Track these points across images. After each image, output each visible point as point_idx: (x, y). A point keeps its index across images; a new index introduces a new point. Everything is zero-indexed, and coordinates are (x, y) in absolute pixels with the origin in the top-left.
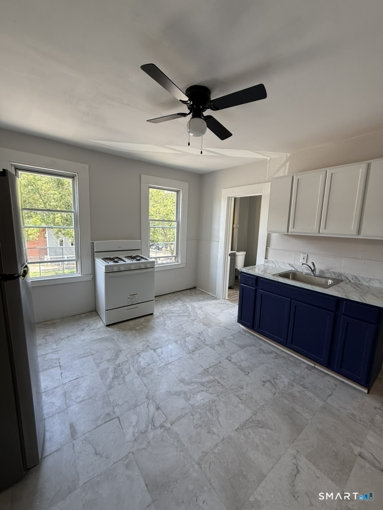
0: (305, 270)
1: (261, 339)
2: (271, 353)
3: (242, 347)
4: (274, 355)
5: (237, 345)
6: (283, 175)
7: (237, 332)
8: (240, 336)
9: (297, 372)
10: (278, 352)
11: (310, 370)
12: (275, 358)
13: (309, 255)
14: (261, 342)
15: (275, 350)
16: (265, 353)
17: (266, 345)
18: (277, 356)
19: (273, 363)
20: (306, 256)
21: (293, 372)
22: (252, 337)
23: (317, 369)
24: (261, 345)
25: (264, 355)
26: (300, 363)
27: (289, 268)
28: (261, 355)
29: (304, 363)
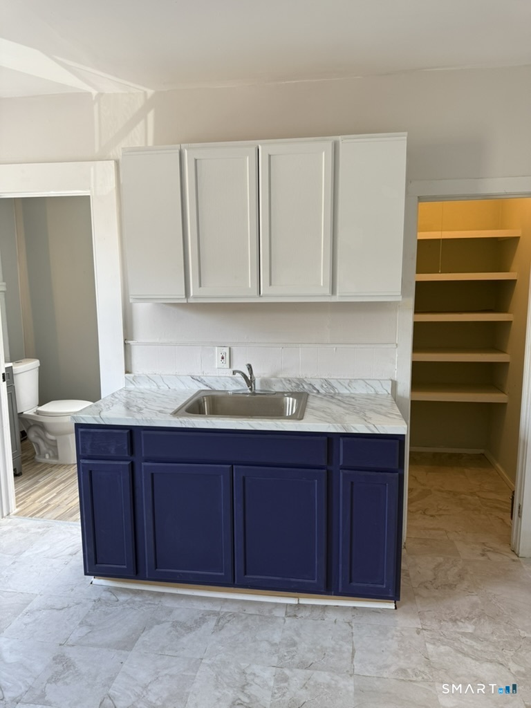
0: (230, 384)
1: (163, 594)
2: (202, 620)
3: (127, 644)
4: (212, 623)
5: (108, 646)
6: (143, 145)
7: (91, 605)
8: (106, 614)
9: (277, 638)
10: (217, 609)
11: (295, 616)
12: (219, 628)
13: (234, 349)
14: (168, 603)
15: (208, 607)
16: (190, 629)
17: (183, 604)
18: (218, 621)
19: (220, 647)
20: (227, 350)
21: (269, 642)
22: (138, 599)
23: (305, 606)
24: (171, 611)
25: (191, 635)
26: (270, 611)
27: (195, 387)
28: (185, 640)
29: (276, 605)
